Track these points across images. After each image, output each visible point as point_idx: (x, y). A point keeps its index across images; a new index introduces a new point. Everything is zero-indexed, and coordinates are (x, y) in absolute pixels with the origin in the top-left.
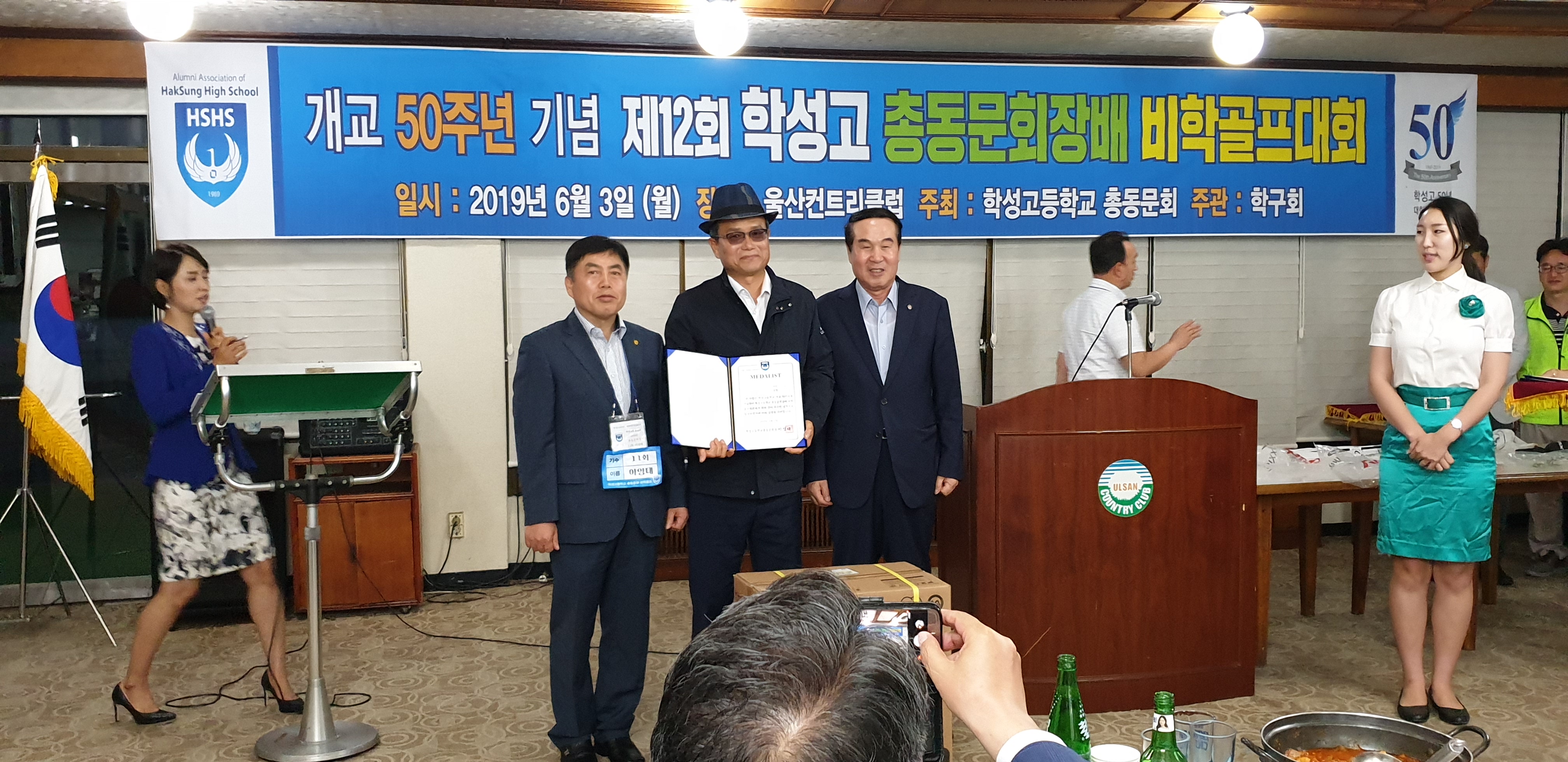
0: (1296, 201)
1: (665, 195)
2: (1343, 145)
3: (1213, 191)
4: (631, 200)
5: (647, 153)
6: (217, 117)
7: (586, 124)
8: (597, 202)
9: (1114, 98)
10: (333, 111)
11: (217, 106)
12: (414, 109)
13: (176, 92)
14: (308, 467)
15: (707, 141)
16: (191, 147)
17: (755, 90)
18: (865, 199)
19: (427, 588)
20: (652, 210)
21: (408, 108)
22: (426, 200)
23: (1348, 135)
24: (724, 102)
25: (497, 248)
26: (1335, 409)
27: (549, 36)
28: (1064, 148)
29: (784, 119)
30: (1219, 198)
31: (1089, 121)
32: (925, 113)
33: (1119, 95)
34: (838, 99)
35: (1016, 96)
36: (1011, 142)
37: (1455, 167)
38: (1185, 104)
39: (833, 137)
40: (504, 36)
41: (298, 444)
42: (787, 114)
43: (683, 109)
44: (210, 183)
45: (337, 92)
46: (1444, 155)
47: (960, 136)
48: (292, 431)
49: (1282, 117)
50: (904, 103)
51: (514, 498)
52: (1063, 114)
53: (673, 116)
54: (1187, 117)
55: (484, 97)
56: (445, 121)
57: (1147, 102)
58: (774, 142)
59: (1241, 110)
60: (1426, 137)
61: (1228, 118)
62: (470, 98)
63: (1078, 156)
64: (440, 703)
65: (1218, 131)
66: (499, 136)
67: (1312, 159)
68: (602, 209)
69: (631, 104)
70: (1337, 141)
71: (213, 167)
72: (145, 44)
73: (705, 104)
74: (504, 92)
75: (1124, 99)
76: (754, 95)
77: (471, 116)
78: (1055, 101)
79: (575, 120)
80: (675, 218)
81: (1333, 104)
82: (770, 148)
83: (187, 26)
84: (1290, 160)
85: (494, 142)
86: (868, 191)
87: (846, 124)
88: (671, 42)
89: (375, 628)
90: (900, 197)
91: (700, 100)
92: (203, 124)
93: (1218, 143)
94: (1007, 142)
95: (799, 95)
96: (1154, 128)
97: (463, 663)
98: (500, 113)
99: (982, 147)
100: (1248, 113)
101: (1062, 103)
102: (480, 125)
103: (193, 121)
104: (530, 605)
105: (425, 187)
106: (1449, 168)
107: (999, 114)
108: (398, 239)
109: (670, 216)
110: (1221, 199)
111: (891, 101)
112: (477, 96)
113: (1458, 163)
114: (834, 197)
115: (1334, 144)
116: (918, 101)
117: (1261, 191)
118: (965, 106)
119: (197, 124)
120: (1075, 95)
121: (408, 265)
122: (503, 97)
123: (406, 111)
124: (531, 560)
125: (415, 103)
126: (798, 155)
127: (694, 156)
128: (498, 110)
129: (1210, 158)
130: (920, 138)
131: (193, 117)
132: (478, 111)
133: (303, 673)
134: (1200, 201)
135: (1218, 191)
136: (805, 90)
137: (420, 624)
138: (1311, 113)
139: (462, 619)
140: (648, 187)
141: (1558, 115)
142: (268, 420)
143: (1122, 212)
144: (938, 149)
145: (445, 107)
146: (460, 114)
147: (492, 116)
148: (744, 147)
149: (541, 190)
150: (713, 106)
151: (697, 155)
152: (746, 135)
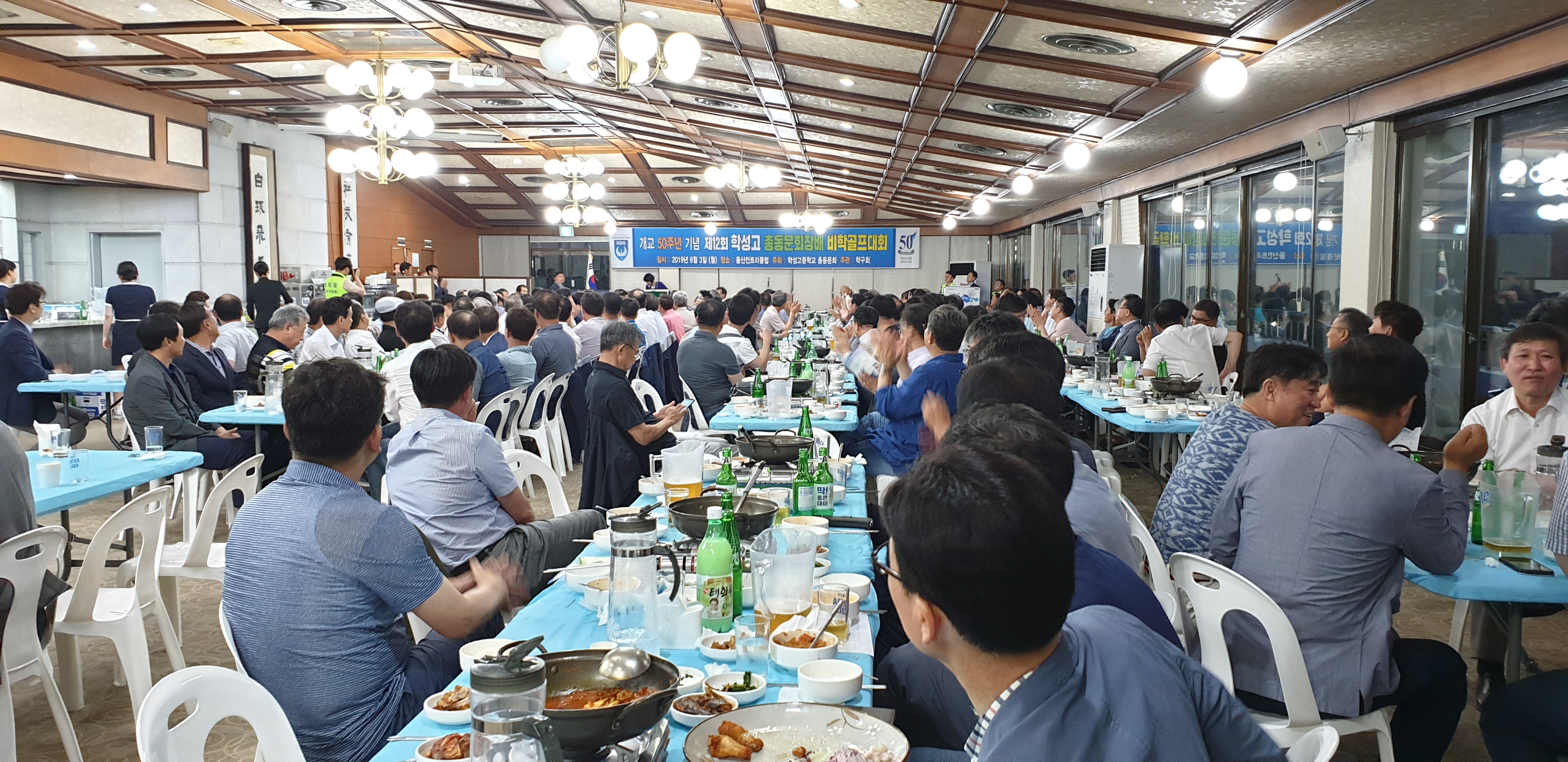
0: (868, 260)
1: (713, 258)
2: (881, 246)
4: (706, 260)
6: (622, 243)
7: (696, 243)
8: (699, 260)
10: (645, 241)
11: (622, 241)
12: (661, 240)
13: (614, 238)
16: (617, 249)
20: (711, 262)
23: (883, 243)
31: (814, 241)
34: (753, 237)
39: (752, 245)
42: (741, 240)
44: (621, 256)
45: (646, 236)
50: (769, 237)
52: (807, 239)
53: (715, 241)
55: (676, 238)
56: (667, 243)
58: (738, 247)
60: (905, 243)
63: (811, 249)
67: (873, 250)
69: (706, 239)
71: (621, 253)
73: (723, 238)
76: (734, 236)
84: (867, 250)
85: (677, 247)
87: (755, 242)
90: (768, 259)
93: (847, 246)
100: (855, 239)
102: (675, 243)
105: (663, 257)
106: (910, 251)
109: (714, 263)
113: (915, 250)
114: (752, 258)
115: (878, 246)
117: (859, 257)
119: (618, 244)
126: (744, 249)
129: (845, 250)
134: (843, 260)
135: (847, 258)
140: (710, 257)
146: (671, 241)
147: (677, 241)
149: (687, 258)
152: (732, 245)
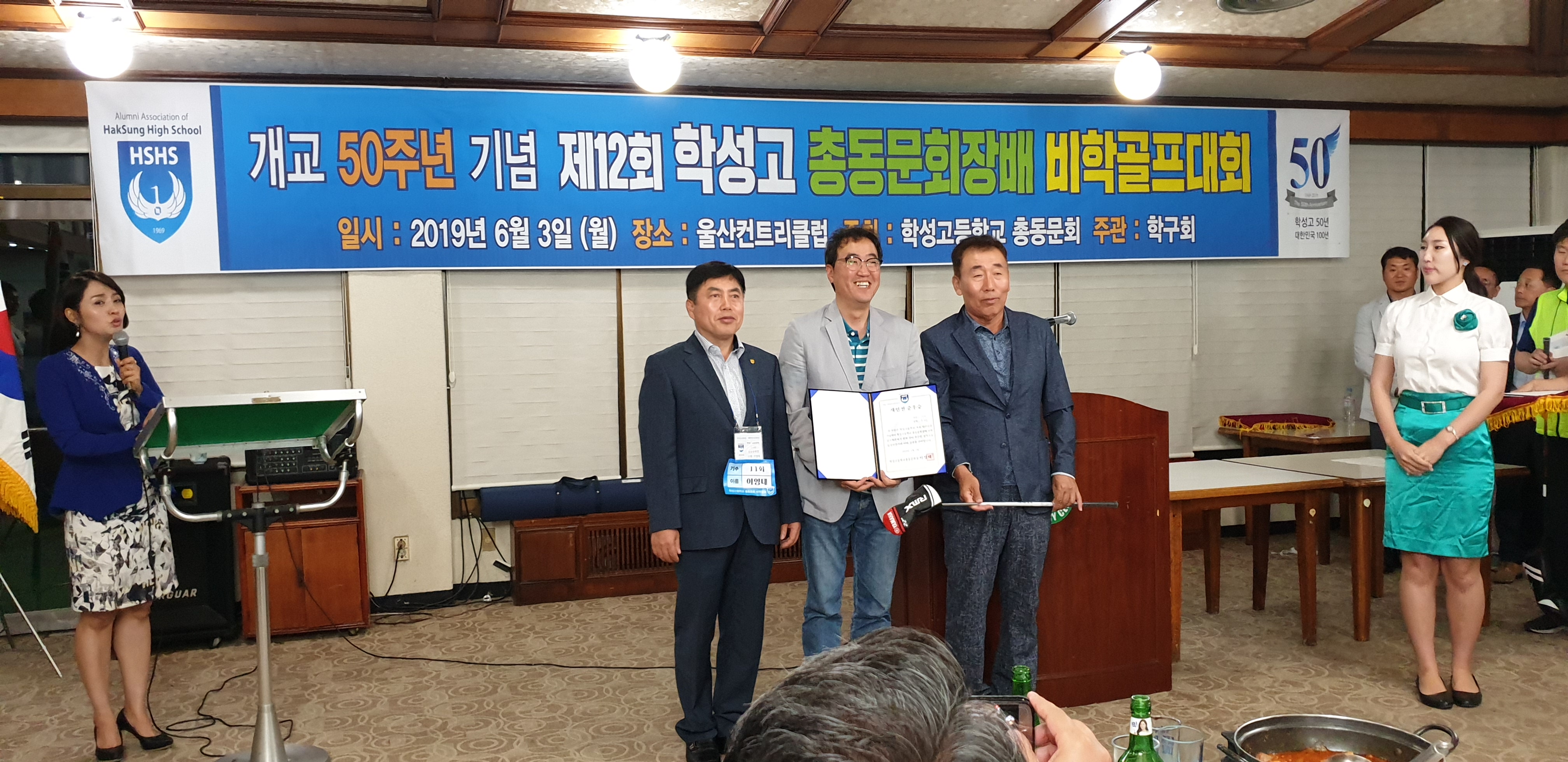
0: (1189, 228)
1: (602, 226)
2: (1230, 176)
3: (1113, 220)
4: (569, 231)
5: (583, 186)
6: (161, 155)
7: (524, 159)
8: (535, 233)
9: (1021, 134)
10: (276, 148)
11: (161, 145)
12: (357, 148)
13: (118, 131)
14: (255, 495)
15: (641, 175)
16: (135, 185)
17: (686, 127)
18: (792, 229)
19: (374, 610)
20: (589, 241)
21: (350, 145)
22: (368, 234)
23: (1235, 166)
24: (656, 138)
25: (438, 278)
26: (1228, 420)
27: (487, 75)
28: (975, 181)
29: (714, 154)
30: (1118, 226)
31: (998, 156)
32: (847, 148)
33: (1025, 131)
34: (765, 135)
35: (931, 133)
36: (926, 175)
37: (1331, 196)
38: (1086, 140)
39: (760, 172)
40: (444, 75)
41: (245, 473)
42: (717, 149)
43: (617, 144)
44: (154, 220)
45: (279, 130)
46: (1321, 184)
47: (879, 170)
48: (238, 461)
49: (1175, 150)
50: (827, 139)
51: (458, 521)
52: (974, 148)
53: (608, 151)
54: (1087, 151)
55: (424, 134)
56: (386, 157)
57: (1051, 137)
58: (705, 176)
59: (1137, 144)
60: (1305, 167)
61: (1126, 151)
62: (410, 135)
63: (988, 188)
64: (389, 724)
65: (1116, 164)
66: (439, 171)
67: (1202, 189)
68: (540, 240)
69: (567, 140)
70: (1225, 172)
71: (157, 203)
72: (87, 84)
73: (638, 139)
74: (444, 129)
75: (1030, 134)
76: (685, 132)
77: (411, 153)
78: (967, 137)
79: (513, 155)
80: (612, 248)
81: (1221, 138)
82: (701, 181)
83: (125, 65)
84: (1183, 190)
85: (434, 177)
86: (795, 222)
87: (773, 158)
88: (605, 81)
89: (324, 650)
90: (825, 227)
91: (634, 136)
92: (147, 163)
93: (1117, 174)
94: (923, 175)
95: (728, 132)
96: (1057, 161)
97: (412, 684)
98: (439, 149)
99: (900, 180)
100: (1144, 147)
101: (974, 139)
102: (420, 160)
103: (137, 159)
104: (476, 625)
105: (368, 221)
106: (1326, 196)
107: (916, 149)
108: (341, 272)
109: (607, 247)
110: (1121, 227)
111: (815, 136)
112: (417, 132)
113: (1333, 192)
114: (763, 227)
115: (1222, 175)
116: (840, 138)
117: (1157, 219)
118: (884, 141)
119: (141, 162)
120: (985, 131)
121: (350, 296)
122: (443, 133)
123: (347, 148)
124: (475, 581)
125: (356, 140)
126: (728, 188)
127: (629, 189)
128: (438, 146)
129: (1109, 189)
130: (842, 172)
131: (136, 155)
132: (418, 147)
133: (253, 698)
134: (1102, 229)
135: (1117, 220)
136: (733, 126)
137: (369, 646)
138: (1202, 146)
139: (409, 640)
140: (585, 219)
141: (1421, 148)
142: (215, 450)
143: (1030, 240)
144: (859, 183)
145: (386, 144)
146: (401, 151)
147: (432, 152)
148: (677, 180)
149: (481, 223)
150: (647, 142)
151: (631, 188)
152: (678, 169)
